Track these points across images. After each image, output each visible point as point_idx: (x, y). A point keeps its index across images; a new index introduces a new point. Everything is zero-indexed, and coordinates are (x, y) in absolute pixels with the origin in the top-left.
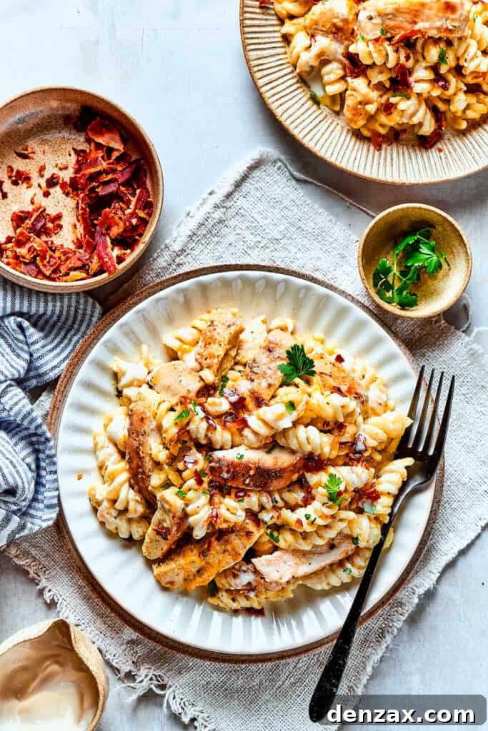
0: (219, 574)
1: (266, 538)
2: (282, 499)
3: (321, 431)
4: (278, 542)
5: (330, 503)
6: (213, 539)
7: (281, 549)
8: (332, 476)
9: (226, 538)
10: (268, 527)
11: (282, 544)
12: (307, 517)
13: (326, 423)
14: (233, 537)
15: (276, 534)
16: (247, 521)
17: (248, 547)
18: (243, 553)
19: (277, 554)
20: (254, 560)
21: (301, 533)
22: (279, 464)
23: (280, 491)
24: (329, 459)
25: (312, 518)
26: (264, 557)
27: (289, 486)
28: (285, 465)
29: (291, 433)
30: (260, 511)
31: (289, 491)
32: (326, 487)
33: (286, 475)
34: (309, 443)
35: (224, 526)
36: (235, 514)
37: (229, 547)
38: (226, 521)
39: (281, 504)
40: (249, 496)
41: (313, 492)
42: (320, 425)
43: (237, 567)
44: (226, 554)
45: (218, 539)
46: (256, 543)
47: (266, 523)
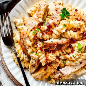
0: (51, 75)
1: (62, 63)
2: (65, 52)
3: (74, 31)
4: (66, 64)
5: (79, 51)
6: (48, 66)
7: (67, 66)
8: (78, 44)
9: (51, 65)
10: (63, 60)
11: (67, 64)
12: (73, 56)
13: (75, 29)
14: (53, 64)
15: (65, 62)
16: (57, 59)
17: (58, 66)
18: (56, 68)
19: (66, 67)
20: (60, 70)
21: (72, 61)
22: (63, 42)
23: (64, 50)
24: (77, 39)
25: (75, 56)
26: (63, 69)
27: (67, 48)
28: (65, 42)
29: (65, 33)
30: (60, 56)
31: (67, 49)
32: (77, 47)
33: (66, 45)
34: (71, 35)
35: (50, 62)
36: (53, 58)
37: (52, 67)
38: (50, 60)
39: (65, 53)
40: (56, 52)
41: (74, 49)
42: (73, 30)
43: (55, 72)
44: (52, 69)
45: (49, 65)
46: (60, 65)
47: (62, 59)
